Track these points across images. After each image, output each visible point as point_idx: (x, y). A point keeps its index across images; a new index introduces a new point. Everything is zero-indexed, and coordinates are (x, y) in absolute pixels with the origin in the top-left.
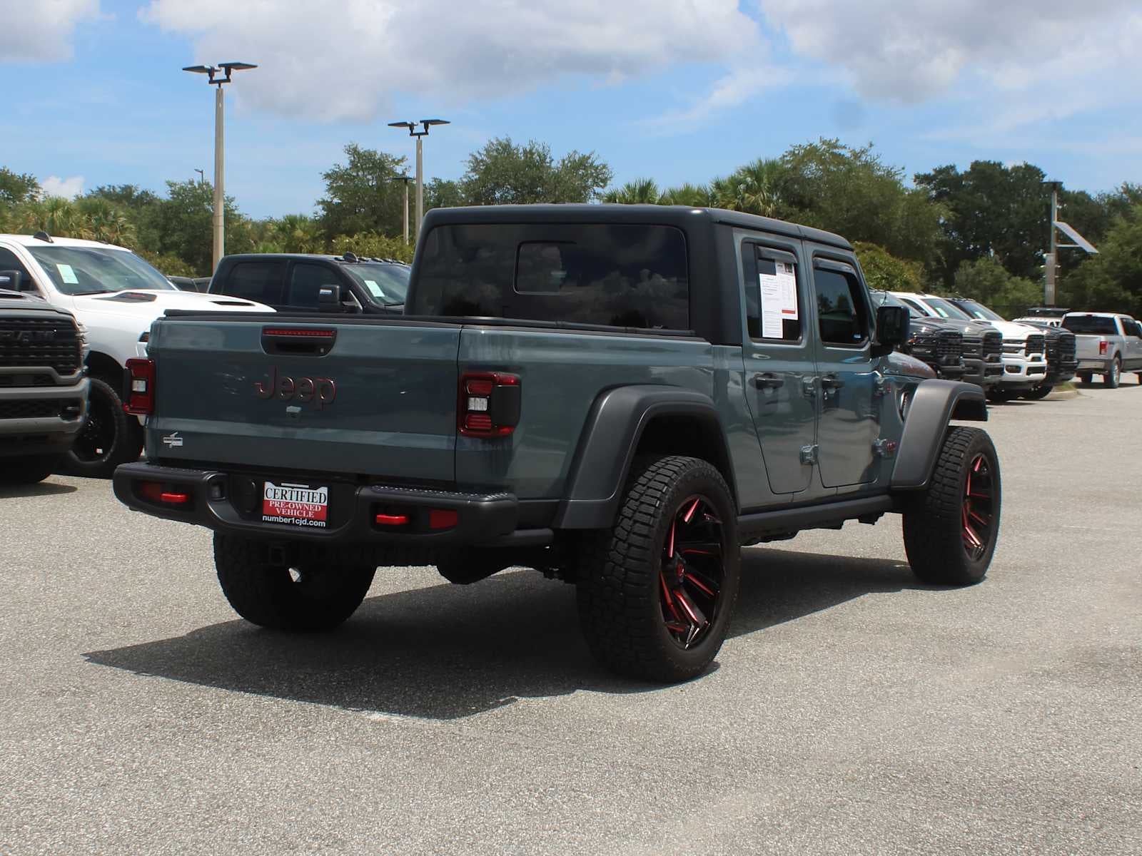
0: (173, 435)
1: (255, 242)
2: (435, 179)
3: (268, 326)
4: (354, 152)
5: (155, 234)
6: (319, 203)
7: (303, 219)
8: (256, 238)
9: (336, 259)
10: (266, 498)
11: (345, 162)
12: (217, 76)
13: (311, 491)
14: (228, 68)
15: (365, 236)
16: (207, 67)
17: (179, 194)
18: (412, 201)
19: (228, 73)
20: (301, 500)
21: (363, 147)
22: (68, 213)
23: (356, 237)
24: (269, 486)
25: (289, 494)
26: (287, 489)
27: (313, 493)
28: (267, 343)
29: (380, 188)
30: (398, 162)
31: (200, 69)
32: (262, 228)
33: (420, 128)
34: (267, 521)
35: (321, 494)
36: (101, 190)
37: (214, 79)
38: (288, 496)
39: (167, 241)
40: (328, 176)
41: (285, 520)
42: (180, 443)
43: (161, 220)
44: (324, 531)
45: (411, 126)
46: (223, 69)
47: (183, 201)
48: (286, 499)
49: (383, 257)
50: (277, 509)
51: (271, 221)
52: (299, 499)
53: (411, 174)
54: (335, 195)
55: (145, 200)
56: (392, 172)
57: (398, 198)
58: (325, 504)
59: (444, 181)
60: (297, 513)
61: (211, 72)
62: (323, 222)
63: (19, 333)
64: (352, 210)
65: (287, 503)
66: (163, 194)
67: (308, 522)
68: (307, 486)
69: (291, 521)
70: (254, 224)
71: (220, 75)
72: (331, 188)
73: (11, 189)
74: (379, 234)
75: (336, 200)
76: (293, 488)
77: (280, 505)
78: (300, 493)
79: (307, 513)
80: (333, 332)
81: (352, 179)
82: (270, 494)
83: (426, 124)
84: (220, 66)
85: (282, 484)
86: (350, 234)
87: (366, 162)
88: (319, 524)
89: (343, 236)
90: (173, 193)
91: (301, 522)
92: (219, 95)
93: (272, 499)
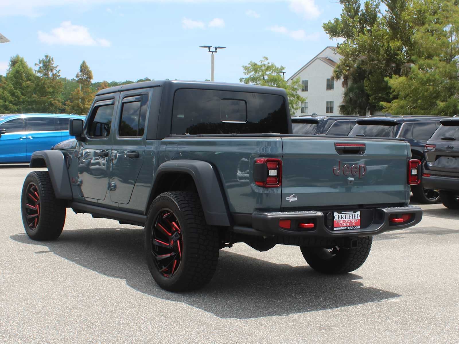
0: (292, 196)
3: (337, 142)
10: (334, 220)
13: (354, 214)
24: (336, 214)
25: (344, 216)
26: (344, 214)
28: (338, 150)
34: (336, 230)
35: (357, 214)
38: (344, 217)
41: (344, 228)
42: (296, 199)
44: (359, 231)
48: (343, 219)
50: (340, 224)
52: (349, 218)
58: (359, 218)
60: (348, 224)
65: (344, 221)
67: (353, 227)
68: (352, 212)
69: (346, 228)
76: (346, 213)
77: (341, 222)
78: (349, 215)
79: (352, 224)
80: (364, 145)
82: (336, 218)
85: (342, 213)
88: (357, 227)
91: (350, 228)
93: (337, 220)
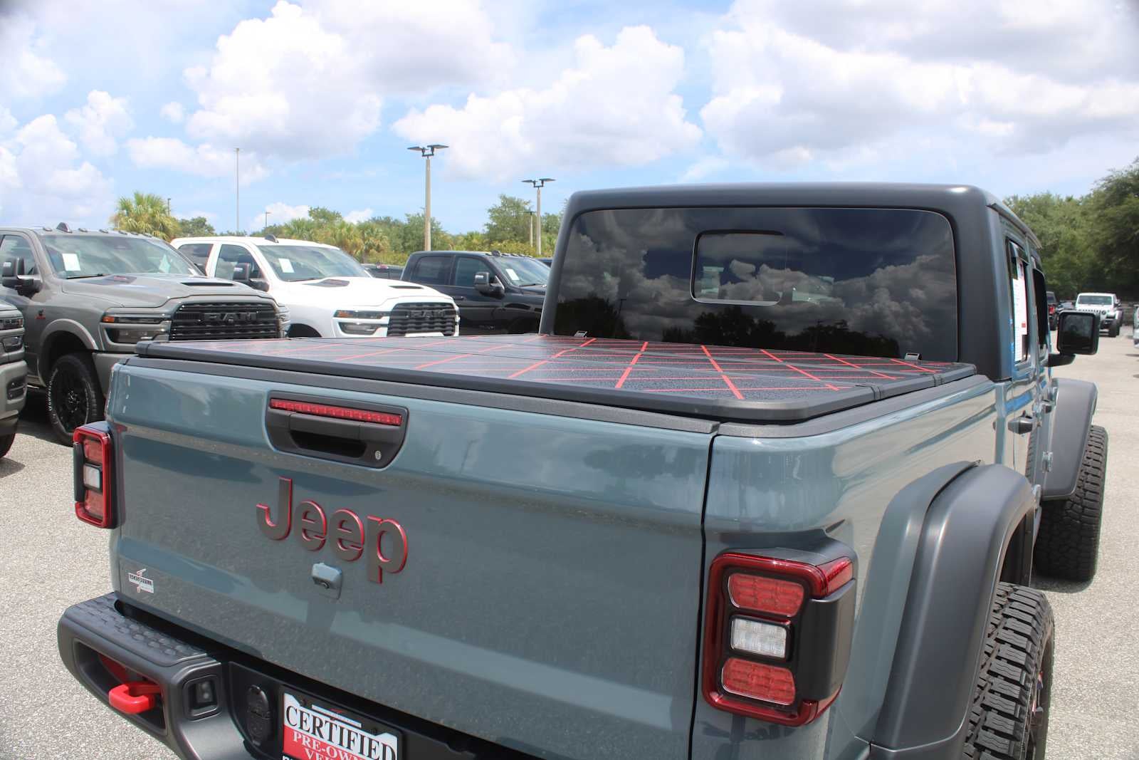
1: (452, 246)
2: (546, 213)
4: (504, 198)
5: (400, 241)
6: (485, 225)
7: (477, 234)
8: (452, 243)
9: (487, 254)
10: (286, 723)
11: (499, 203)
12: (426, 153)
13: (367, 735)
14: (433, 148)
15: (509, 242)
16: (421, 147)
17: (412, 221)
18: (535, 224)
19: (433, 150)
20: (349, 747)
21: (508, 195)
22: (349, 230)
23: (504, 242)
24: (290, 701)
25: (327, 727)
26: (322, 718)
27: (371, 740)
29: (518, 217)
30: (527, 203)
31: (417, 148)
32: (455, 239)
33: (539, 183)
35: (385, 746)
36: (374, 219)
37: (425, 154)
38: (325, 730)
39: (407, 244)
40: (490, 211)
43: (402, 234)
45: (534, 182)
46: (430, 148)
47: (414, 224)
48: (321, 736)
49: (519, 254)
50: (307, 750)
51: (461, 235)
52: (345, 744)
53: (534, 210)
54: (494, 220)
55: (396, 224)
56: (524, 208)
57: (527, 223)
59: (551, 214)
61: (423, 150)
62: (488, 235)
63: (224, 315)
64: (503, 229)
65: (324, 745)
66: (404, 221)
68: (360, 725)
70: (453, 237)
71: (428, 152)
72: (491, 217)
73: (327, 218)
74: (517, 241)
75: (494, 224)
76: (333, 719)
77: (311, 743)
78: (346, 733)
80: (401, 416)
81: (502, 212)
82: (294, 718)
83: (542, 181)
84: (428, 146)
85: (314, 707)
86: (501, 241)
87: (511, 204)
89: (497, 242)
90: (409, 220)
92: (428, 162)
93: (297, 728)
